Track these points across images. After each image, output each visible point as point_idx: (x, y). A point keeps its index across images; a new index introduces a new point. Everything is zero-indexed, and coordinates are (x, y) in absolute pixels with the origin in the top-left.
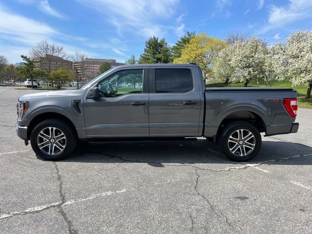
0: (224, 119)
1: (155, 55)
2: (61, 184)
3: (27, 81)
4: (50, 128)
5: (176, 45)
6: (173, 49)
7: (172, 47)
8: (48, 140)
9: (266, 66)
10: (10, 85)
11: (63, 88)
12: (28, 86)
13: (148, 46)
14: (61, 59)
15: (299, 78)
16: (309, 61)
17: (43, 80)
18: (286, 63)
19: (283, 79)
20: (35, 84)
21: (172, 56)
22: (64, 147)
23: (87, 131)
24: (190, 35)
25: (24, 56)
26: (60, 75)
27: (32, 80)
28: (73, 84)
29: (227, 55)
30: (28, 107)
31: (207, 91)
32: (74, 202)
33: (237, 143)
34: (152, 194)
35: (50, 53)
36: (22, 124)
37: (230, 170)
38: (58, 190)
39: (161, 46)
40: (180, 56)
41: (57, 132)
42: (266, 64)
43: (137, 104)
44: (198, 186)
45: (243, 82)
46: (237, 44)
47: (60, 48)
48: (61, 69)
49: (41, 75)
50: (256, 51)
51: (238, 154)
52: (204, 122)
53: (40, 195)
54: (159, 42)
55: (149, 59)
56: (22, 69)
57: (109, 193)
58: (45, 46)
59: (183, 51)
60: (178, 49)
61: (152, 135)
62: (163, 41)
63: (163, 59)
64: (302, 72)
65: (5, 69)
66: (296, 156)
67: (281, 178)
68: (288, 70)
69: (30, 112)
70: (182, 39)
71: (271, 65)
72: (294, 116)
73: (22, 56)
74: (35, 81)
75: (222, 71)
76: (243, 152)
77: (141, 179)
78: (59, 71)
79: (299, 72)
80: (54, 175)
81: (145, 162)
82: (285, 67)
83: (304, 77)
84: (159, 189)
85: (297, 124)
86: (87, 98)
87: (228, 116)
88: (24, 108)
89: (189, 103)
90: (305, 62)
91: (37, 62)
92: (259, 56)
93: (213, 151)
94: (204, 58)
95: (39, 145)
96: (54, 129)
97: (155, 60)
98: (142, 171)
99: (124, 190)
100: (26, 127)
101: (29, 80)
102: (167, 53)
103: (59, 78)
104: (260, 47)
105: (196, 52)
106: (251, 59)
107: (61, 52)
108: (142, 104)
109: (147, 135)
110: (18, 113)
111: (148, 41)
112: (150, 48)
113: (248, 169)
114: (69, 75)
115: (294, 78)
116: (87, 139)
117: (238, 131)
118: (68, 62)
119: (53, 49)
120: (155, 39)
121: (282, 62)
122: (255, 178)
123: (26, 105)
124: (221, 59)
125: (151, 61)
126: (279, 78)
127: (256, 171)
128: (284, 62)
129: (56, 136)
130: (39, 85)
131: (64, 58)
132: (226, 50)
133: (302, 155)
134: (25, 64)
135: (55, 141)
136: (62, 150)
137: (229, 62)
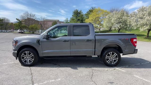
0: (104, 48)
1: (77, 18)
2: (32, 77)
3: (19, 30)
4: (26, 52)
5: (86, 13)
6: (85, 15)
7: (85, 14)
8: (26, 58)
9: (128, 23)
10: (11, 32)
11: (35, 33)
12: (19, 32)
13: (74, 13)
14: (34, 20)
15: (143, 28)
16: (148, 20)
17: (26, 29)
18: (137, 21)
19: (136, 28)
20: (22, 31)
21: (85, 18)
22: (33, 60)
23: (43, 53)
24: (93, 9)
25: (18, 19)
26: (34, 27)
27: (21, 30)
28: (40, 31)
29: (110, 18)
30: (17, 43)
31: (96, 35)
32: (37, 84)
33: (110, 59)
34: (72, 81)
35: (29, 17)
36: (14, 50)
37: (107, 70)
38: (31, 79)
39: (80, 13)
40: (88, 18)
41: (29, 54)
42: (128, 22)
43: (65, 41)
44: (92, 78)
45: (117, 30)
46: (114, 12)
47: (34, 15)
48: (34, 24)
49: (25, 27)
50: (123, 16)
51: (111, 63)
52: (95, 49)
53: (23, 81)
54: (79, 11)
55: (74, 19)
56: (16, 25)
57: (53, 81)
58: (27, 14)
59: (90, 16)
60: (87, 15)
61: (72, 55)
62: (80, 12)
63: (80, 19)
64: (144, 25)
65: (9, 24)
66: (138, 64)
67: (130, 74)
68: (138, 24)
69: (18, 45)
70: (89, 10)
71: (130, 22)
72: (135, 46)
73: (17, 19)
74: (22, 30)
75: (108, 25)
76: (113, 62)
77: (67, 74)
78: (33, 25)
79: (143, 25)
80: (29, 73)
81: (70, 67)
82: (136, 23)
83: (145, 28)
84: (75, 79)
85: (137, 50)
86: (43, 39)
87: (106, 46)
88: (16, 43)
89: (88, 41)
90: (146, 20)
91: (23, 21)
92: (124, 18)
93: (100, 62)
94: (100, 19)
95: (22, 60)
96: (28, 52)
97: (77, 20)
98: (68, 71)
99: (60, 79)
100: (16, 52)
101: (20, 30)
102: (83, 17)
103: (33, 29)
104: (125, 14)
105: (96, 16)
106: (121, 19)
107: (34, 17)
108: (67, 41)
109: (70, 55)
110: (13, 45)
111: (74, 11)
112: (75, 15)
113: (115, 70)
114: (38, 27)
115: (141, 28)
116: (43, 57)
117: (110, 53)
118: (37, 21)
119: (31, 16)
120: (77, 11)
121: (135, 20)
122: (118, 74)
123: (16, 42)
124: (107, 19)
125: (75, 21)
126: (134, 28)
127: (119, 71)
128: (136, 21)
129: (29, 55)
130: (24, 32)
131: (36, 20)
132: (109, 15)
133: (141, 64)
134: (18, 22)
135: (29, 57)
136: (32, 61)
137: (111, 21)
